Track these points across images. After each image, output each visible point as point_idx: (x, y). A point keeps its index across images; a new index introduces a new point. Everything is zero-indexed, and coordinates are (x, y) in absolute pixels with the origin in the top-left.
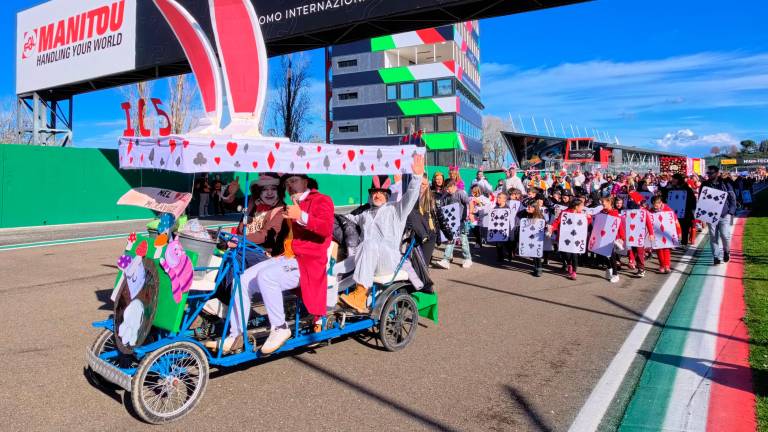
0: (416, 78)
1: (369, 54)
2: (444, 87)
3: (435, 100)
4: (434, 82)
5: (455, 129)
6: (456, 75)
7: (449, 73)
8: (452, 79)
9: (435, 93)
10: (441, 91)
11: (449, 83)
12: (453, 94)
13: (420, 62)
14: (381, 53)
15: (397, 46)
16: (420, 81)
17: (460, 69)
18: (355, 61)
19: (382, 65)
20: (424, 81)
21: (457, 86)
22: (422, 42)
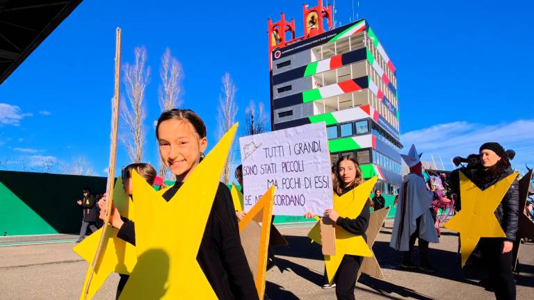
0: (339, 121)
1: (301, 105)
2: (362, 127)
3: (354, 138)
4: (353, 124)
5: (371, 161)
6: (372, 116)
7: (365, 115)
8: (368, 120)
9: (355, 133)
10: (359, 130)
11: (365, 123)
12: (369, 132)
13: (341, 109)
14: (311, 104)
15: (323, 97)
16: (342, 124)
17: (375, 112)
18: (291, 111)
19: (312, 113)
20: (345, 123)
21: (373, 126)
22: (343, 92)
